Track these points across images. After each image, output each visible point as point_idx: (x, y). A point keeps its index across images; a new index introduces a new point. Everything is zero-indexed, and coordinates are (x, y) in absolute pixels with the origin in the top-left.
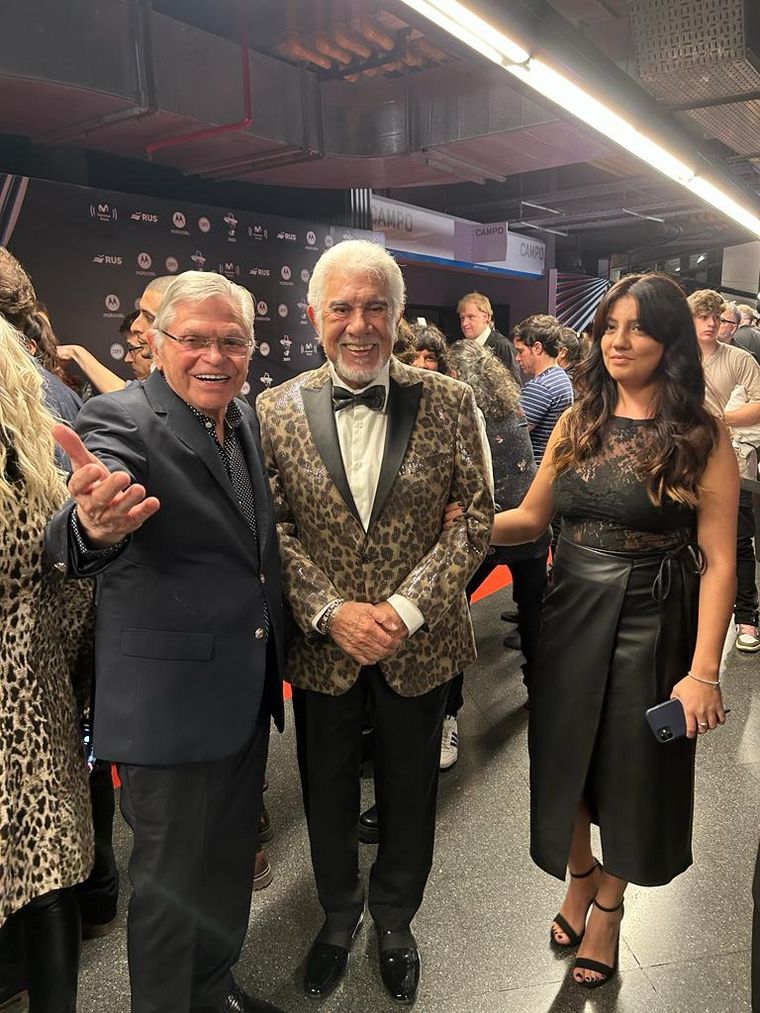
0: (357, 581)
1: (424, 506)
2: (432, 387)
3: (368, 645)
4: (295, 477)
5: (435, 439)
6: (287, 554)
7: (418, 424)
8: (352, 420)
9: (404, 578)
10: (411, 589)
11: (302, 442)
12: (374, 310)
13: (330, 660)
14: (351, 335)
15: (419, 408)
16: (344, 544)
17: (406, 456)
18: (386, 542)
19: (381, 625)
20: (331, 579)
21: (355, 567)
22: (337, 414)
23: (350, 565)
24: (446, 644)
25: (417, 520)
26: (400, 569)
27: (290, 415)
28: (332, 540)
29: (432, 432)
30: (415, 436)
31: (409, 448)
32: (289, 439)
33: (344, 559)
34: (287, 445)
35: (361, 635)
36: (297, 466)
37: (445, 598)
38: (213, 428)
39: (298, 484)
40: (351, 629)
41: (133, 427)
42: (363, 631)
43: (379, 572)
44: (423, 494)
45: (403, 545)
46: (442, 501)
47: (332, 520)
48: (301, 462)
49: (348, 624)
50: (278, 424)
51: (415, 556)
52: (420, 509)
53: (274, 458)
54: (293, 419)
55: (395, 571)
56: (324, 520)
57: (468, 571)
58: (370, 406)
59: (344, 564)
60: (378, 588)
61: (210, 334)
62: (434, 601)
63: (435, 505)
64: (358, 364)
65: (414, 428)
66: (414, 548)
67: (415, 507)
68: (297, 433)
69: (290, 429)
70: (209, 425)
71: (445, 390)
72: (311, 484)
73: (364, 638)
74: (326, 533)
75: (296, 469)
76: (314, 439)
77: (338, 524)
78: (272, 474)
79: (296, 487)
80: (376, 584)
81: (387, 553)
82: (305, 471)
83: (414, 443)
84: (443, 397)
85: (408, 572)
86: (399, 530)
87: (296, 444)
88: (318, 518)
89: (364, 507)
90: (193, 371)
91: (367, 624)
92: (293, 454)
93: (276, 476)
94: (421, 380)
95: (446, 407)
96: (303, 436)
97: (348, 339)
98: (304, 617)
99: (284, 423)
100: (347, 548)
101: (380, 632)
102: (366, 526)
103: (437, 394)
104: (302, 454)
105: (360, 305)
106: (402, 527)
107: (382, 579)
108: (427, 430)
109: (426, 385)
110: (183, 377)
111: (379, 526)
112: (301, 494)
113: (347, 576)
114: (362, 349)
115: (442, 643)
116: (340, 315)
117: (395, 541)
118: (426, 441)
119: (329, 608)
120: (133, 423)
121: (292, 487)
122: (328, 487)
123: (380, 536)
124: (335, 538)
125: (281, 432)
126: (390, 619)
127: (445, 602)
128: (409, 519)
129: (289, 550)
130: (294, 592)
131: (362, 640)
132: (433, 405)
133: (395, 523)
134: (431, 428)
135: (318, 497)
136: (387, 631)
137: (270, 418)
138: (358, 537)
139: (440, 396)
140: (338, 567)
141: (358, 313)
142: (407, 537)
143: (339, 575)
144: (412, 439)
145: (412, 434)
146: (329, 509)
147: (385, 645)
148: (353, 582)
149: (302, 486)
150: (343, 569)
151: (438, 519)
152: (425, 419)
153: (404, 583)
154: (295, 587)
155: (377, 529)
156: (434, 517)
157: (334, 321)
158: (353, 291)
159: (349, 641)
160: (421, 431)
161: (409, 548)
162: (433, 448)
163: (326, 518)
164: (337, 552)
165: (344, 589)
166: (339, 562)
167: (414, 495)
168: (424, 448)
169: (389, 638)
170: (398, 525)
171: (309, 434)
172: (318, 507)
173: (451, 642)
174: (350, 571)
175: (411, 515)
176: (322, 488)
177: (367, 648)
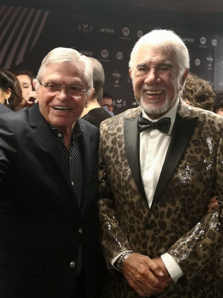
0: (143, 241)
1: (190, 196)
2: (205, 121)
3: (142, 283)
4: (112, 171)
5: (201, 154)
6: (103, 217)
7: (191, 144)
8: (149, 138)
9: (173, 243)
10: (176, 251)
11: (119, 150)
12: (163, 69)
13: (126, 290)
14: (147, 84)
15: (193, 133)
16: (137, 216)
17: (180, 163)
18: (162, 217)
19: (153, 271)
20: (128, 237)
21: (142, 231)
22: (141, 134)
23: (139, 229)
24: (204, 292)
25: (184, 205)
26: (171, 237)
27: (115, 134)
28: (130, 212)
29: (200, 149)
30: (188, 151)
31: (183, 158)
32: (112, 148)
33: (136, 225)
34: (110, 152)
35: (138, 276)
36: (114, 164)
37: (199, 260)
38: (62, 137)
39: (114, 175)
40: (133, 271)
41: (12, 132)
42: (140, 274)
43: (157, 237)
44: (190, 188)
45: (174, 220)
46: (205, 194)
47: (130, 199)
48: (117, 162)
49: (131, 267)
50: (108, 139)
51: (182, 229)
52: (186, 198)
53: (103, 159)
54: (117, 136)
55: (168, 237)
56: (125, 199)
57: (217, 244)
58: (161, 130)
59: (135, 228)
60: (156, 247)
61: (62, 83)
62: (191, 261)
63: (198, 197)
64: (152, 103)
65: (188, 145)
66: (182, 224)
67: (183, 196)
68: (117, 145)
69: (114, 142)
70: (60, 135)
71: (213, 122)
72: (120, 176)
73: (140, 278)
74: (127, 207)
75: (113, 166)
76: (125, 149)
77: (133, 202)
78: (102, 168)
79: (112, 177)
80: (155, 245)
81: (163, 225)
82: (117, 168)
83: (187, 155)
84: (211, 127)
85: (176, 239)
86: (171, 210)
87: (116, 151)
88: (123, 197)
89: (150, 192)
90: (51, 104)
91: (142, 269)
92: (114, 157)
93: (103, 170)
94: (198, 116)
95: (212, 133)
96: (120, 146)
97: (146, 87)
98: (107, 258)
99: (111, 138)
100: (138, 218)
101: (151, 276)
102: (150, 205)
103: (207, 125)
104: (118, 157)
105: (153, 66)
106: (173, 208)
107: (159, 242)
108: (197, 147)
109: (201, 119)
110: (46, 107)
111: (158, 206)
112: (115, 182)
113: (137, 237)
114: (154, 93)
115: (201, 292)
116: (142, 72)
117: (168, 216)
118: (195, 154)
119: (122, 255)
120: (13, 130)
121: (110, 177)
122: (130, 179)
123: (158, 213)
124: (132, 211)
125: (109, 144)
126: (159, 268)
127: (200, 263)
128: (178, 204)
129: (104, 215)
130: (104, 242)
131: (139, 279)
132: (203, 132)
133: (169, 205)
134: (199, 147)
135: (123, 184)
136: (157, 276)
137: (104, 135)
138: (144, 212)
139: (209, 126)
140: (132, 230)
141: (152, 71)
142: (177, 216)
143: (132, 236)
144: (185, 152)
145: (185, 149)
146: (129, 192)
147: (154, 285)
148: (140, 241)
149: (116, 176)
150: (134, 232)
151: (202, 206)
152: (196, 140)
153: (173, 246)
154: (105, 239)
155: (156, 208)
156: (198, 205)
157: (138, 76)
158: (151, 58)
159: (132, 279)
160: (193, 147)
161: (178, 223)
162: (199, 159)
163: (127, 198)
164: (132, 220)
165: (135, 245)
166: (132, 227)
167: (183, 189)
168: (193, 159)
169: (156, 281)
170: (171, 207)
171: (123, 145)
172: (123, 191)
173: (208, 291)
174: (139, 234)
175: (181, 201)
176: (126, 178)
177: (142, 285)
